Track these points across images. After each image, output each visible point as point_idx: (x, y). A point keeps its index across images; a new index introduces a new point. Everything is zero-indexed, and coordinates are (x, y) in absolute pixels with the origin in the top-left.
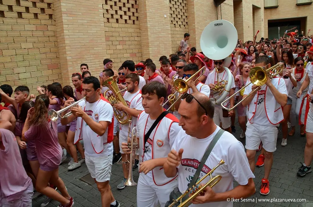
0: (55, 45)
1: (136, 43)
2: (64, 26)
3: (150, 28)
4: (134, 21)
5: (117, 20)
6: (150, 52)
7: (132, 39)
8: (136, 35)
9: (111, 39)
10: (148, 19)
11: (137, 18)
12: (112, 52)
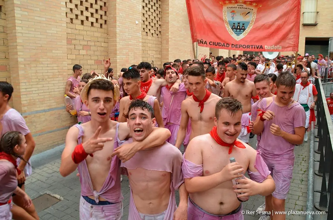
0: (4, 43)
1: (103, 49)
2: (17, 21)
3: (119, 34)
4: (101, 25)
5: (82, 21)
6: (118, 61)
7: (98, 44)
8: (103, 40)
9: (73, 42)
10: (117, 24)
11: (106, 21)
12: (74, 57)
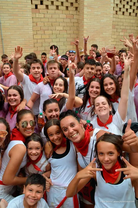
0: (77, 29)
1: (135, 31)
2: (84, 16)
5: (123, 13)
7: (132, 28)
8: (136, 25)
9: (116, 27)
12: (115, 37)
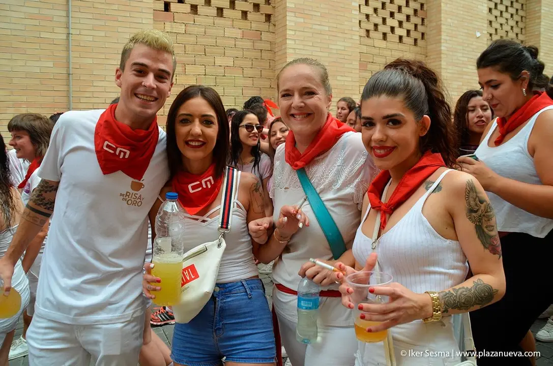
0: (270, 65)
2: (288, 32)
4: (416, 40)
5: (385, 35)
9: (370, 67)
10: (443, 37)
11: (423, 34)
